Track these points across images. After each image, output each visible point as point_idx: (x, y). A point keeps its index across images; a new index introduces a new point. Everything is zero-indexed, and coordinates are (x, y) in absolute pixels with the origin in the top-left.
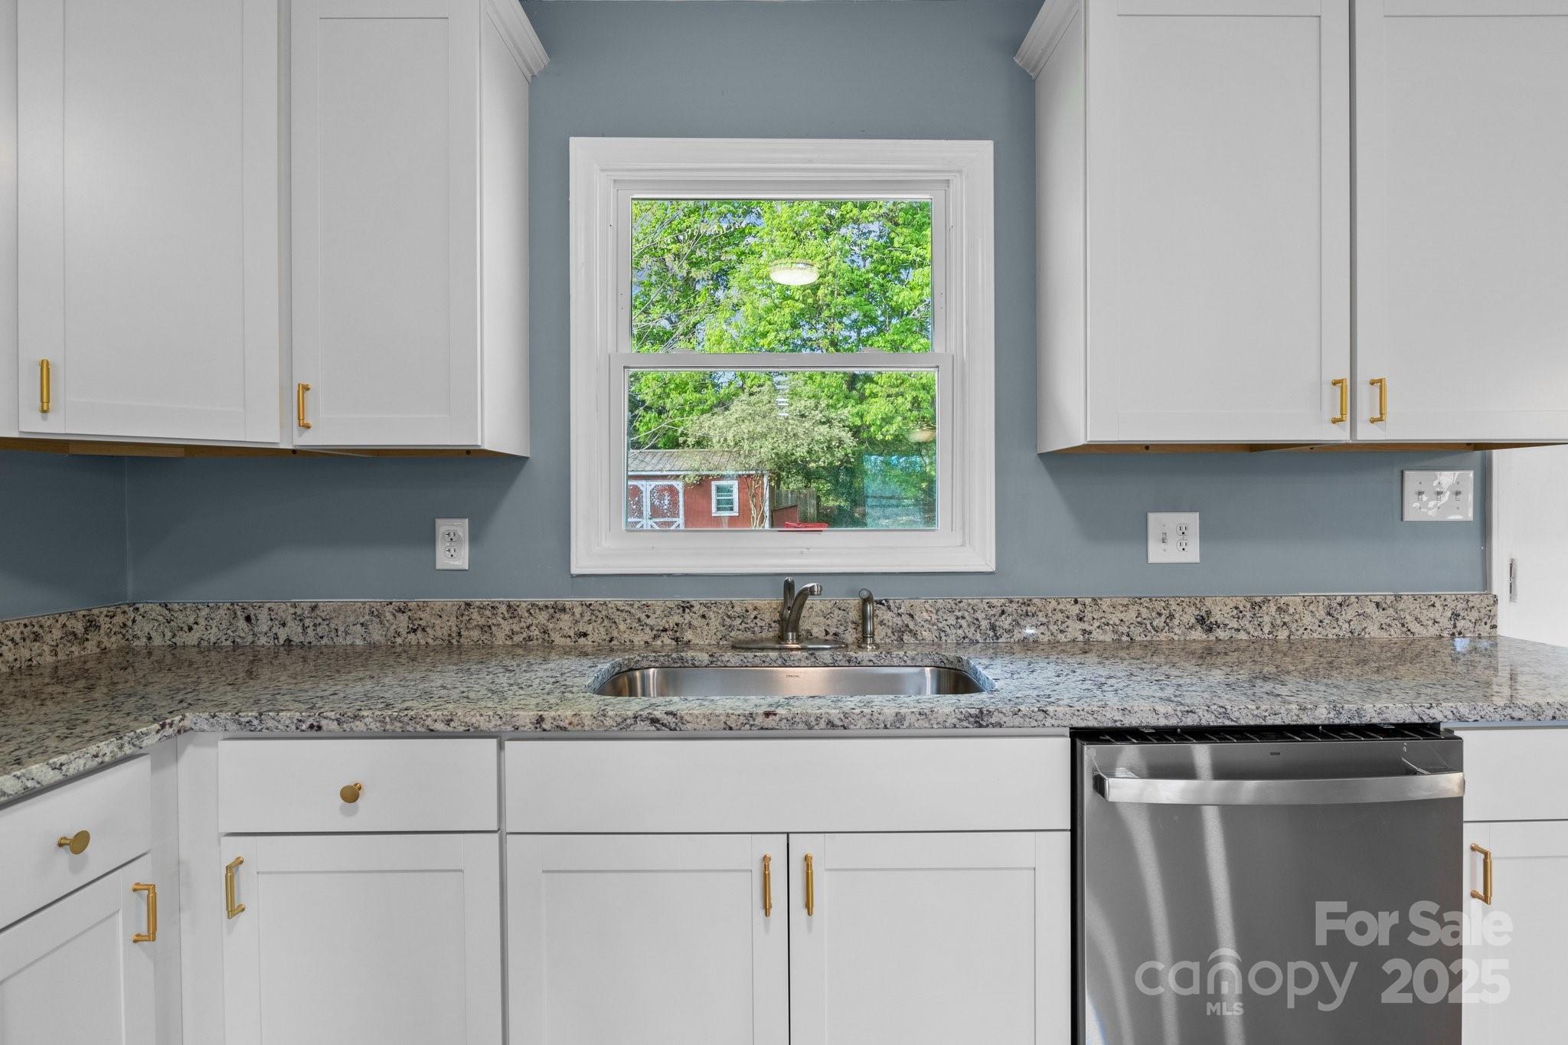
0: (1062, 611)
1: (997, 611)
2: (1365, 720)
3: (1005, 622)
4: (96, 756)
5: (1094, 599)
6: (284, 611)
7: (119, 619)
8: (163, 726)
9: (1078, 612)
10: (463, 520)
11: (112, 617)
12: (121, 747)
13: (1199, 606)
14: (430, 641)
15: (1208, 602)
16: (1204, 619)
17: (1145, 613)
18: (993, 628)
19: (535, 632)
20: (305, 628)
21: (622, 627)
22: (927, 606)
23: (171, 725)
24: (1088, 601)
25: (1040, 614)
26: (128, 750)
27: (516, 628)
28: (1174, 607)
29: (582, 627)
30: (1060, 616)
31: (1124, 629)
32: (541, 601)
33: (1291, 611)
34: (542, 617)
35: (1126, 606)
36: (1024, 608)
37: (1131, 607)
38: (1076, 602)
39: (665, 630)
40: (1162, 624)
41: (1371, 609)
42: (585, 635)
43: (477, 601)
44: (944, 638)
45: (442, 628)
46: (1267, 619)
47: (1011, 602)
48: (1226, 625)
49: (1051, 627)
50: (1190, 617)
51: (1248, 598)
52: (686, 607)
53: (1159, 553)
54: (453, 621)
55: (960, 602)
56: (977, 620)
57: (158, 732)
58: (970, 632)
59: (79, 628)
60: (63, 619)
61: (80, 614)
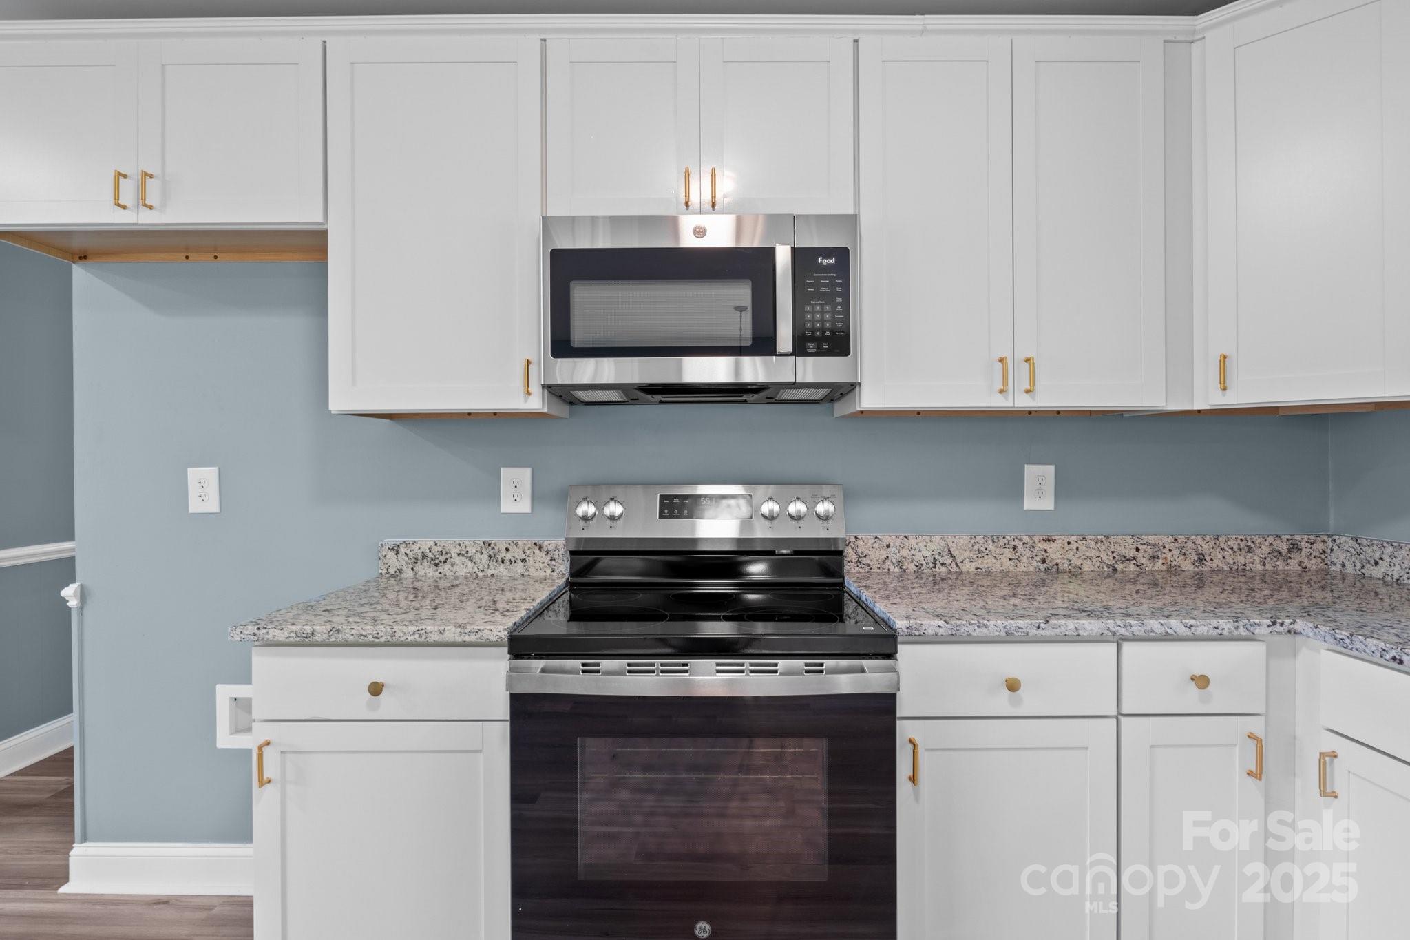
4: (1217, 628)
7: (1319, 546)
8: (1274, 623)
11: (1312, 544)
12: (1237, 628)
23: (1282, 624)
26: (1242, 631)
57: (1269, 626)
59: (1284, 548)
60: (1270, 539)
61: (1284, 537)
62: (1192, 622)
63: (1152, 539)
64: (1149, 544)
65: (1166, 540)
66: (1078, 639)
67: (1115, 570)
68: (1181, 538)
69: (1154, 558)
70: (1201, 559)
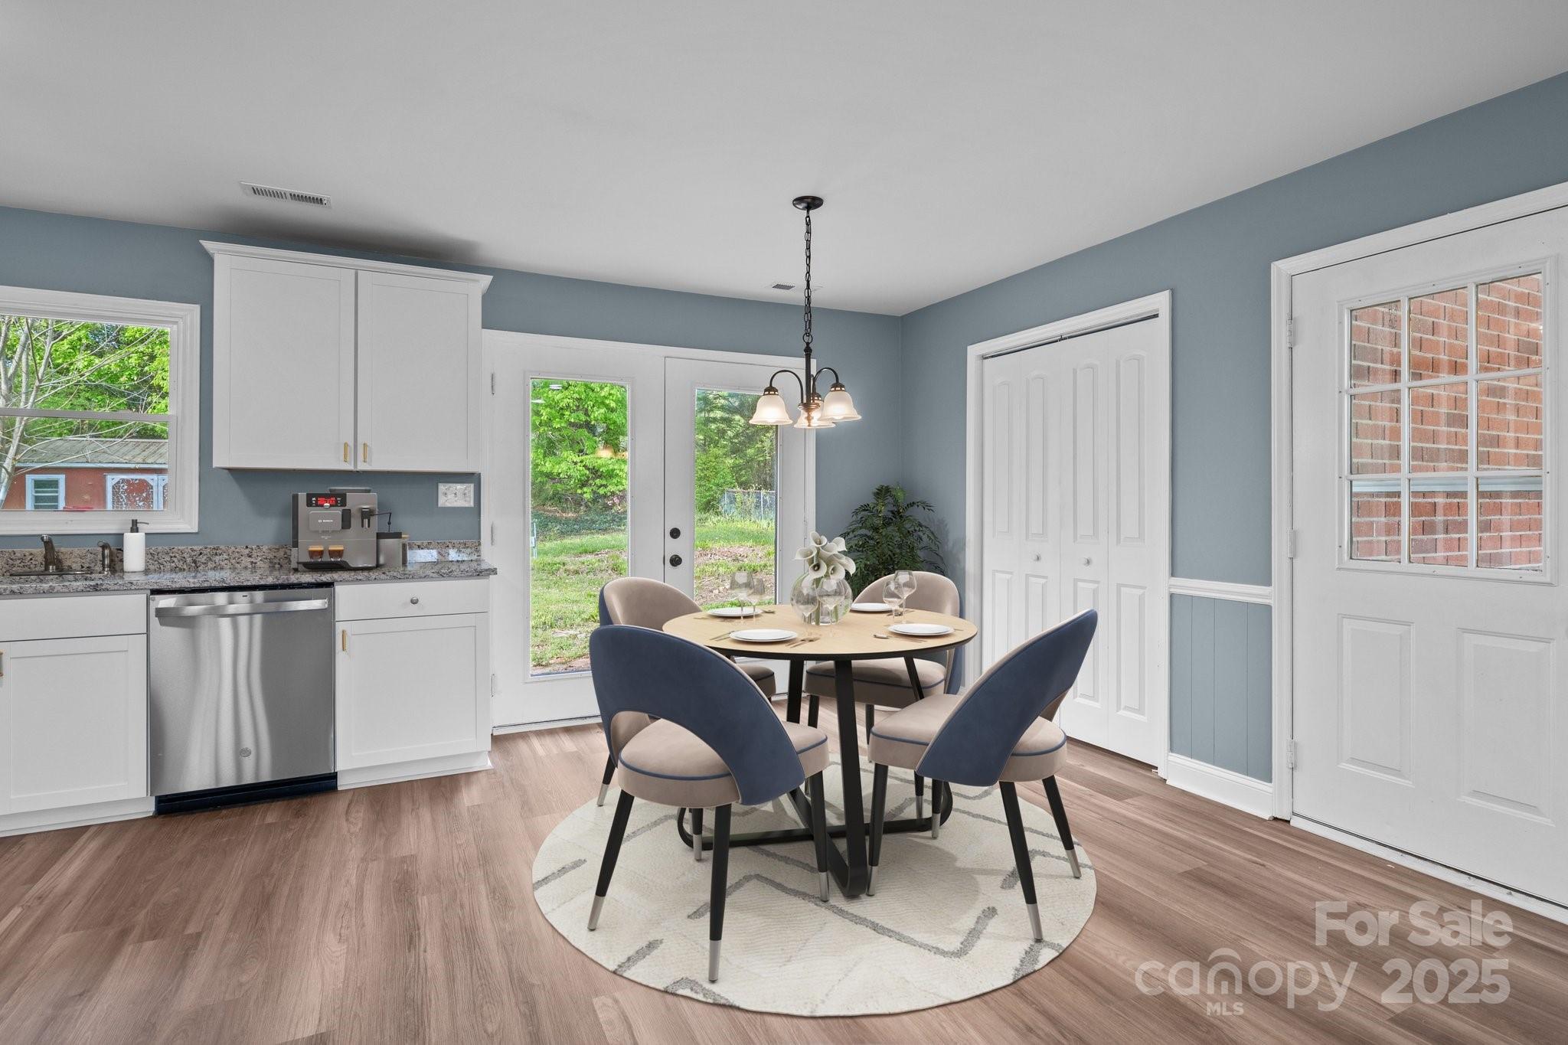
0: (238, 552)
1: (197, 553)
2: (290, 582)
3: (202, 559)
5: (258, 546)
9: (248, 552)
18: (195, 562)
22: (151, 551)
24: (254, 547)
30: (237, 555)
31: (276, 561)
35: (278, 549)
36: (215, 551)
38: (247, 547)
47: (206, 548)
49: (231, 561)
55: (173, 548)
56: (184, 558)
58: (180, 565)
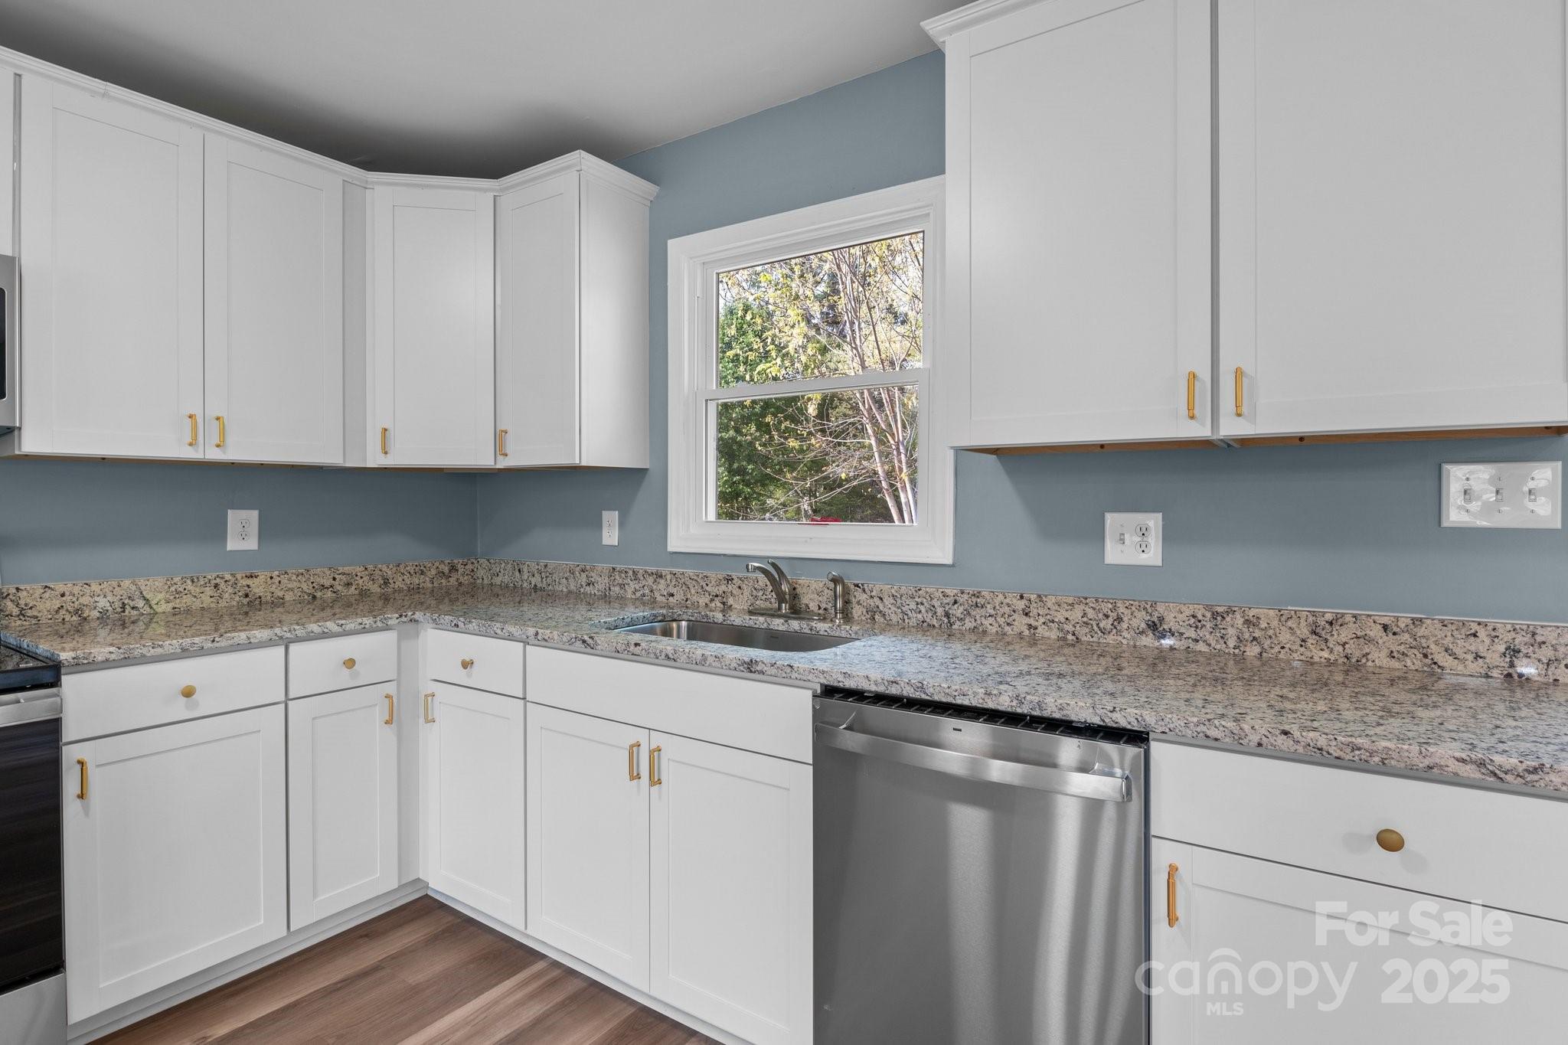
0: (1009, 605)
1: (950, 600)
3: (958, 611)
4: (361, 624)
5: (1039, 596)
6: (534, 567)
7: (470, 567)
8: (401, 616)
9: (1024, 607)
10: (614, 512)
11: (465, 565)
12: (375, 622)
13: (1150, 611)
14: (596, 592)
15: (1161, 608)
16: (1156, 625)
17: (1091, 613)
18: (947, 615)
19: (647, 591)
20: (542, 578)
21: (693, 591)
22: (893, 591)
23: (406, 616)
24: (1033, 597)
25: (988, 606)
26: (379, 624)
27: (637, 588)
28: (1122, 610)
29: (672, 590)
30: (1006, 609)
31: (1069, 627)
32: (650, 569)
33: (1263, 625)
34: (650, 580)
35: (1072, 605)
36: (974, 600)
37: (1076, 606)
38: (1022, 597)
39: (717, 596)
40: (1109, 627)
41: (1376, 632)
42: (672, 595)
43: (618, 567)
44: (907, 621)
45: (602, 583)
46: (1231, 631)
47: (962, 593)
48: (1182, 634)
49: (999, 620)
50: (1140, 620)
51: (1208, 607)
52: (729, 580)
53: (1114, 554)
54: (606, 581)
55: (920, 590)
56: (934, 607)
57: (397, 618)
58: (928, 617)
59: (446, 570)
60: (437, 564)
61: (447, 562)
62: (343, 622)
63: (347, 569)
64: (344, 574)
65: (359, 569)
66: (249, 646)
67: (314, 597)
68: (370, 567)
69: (348, 584)
70: (386, 582)
